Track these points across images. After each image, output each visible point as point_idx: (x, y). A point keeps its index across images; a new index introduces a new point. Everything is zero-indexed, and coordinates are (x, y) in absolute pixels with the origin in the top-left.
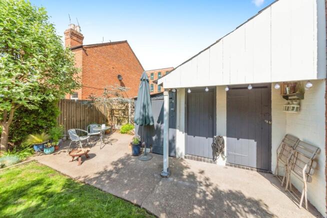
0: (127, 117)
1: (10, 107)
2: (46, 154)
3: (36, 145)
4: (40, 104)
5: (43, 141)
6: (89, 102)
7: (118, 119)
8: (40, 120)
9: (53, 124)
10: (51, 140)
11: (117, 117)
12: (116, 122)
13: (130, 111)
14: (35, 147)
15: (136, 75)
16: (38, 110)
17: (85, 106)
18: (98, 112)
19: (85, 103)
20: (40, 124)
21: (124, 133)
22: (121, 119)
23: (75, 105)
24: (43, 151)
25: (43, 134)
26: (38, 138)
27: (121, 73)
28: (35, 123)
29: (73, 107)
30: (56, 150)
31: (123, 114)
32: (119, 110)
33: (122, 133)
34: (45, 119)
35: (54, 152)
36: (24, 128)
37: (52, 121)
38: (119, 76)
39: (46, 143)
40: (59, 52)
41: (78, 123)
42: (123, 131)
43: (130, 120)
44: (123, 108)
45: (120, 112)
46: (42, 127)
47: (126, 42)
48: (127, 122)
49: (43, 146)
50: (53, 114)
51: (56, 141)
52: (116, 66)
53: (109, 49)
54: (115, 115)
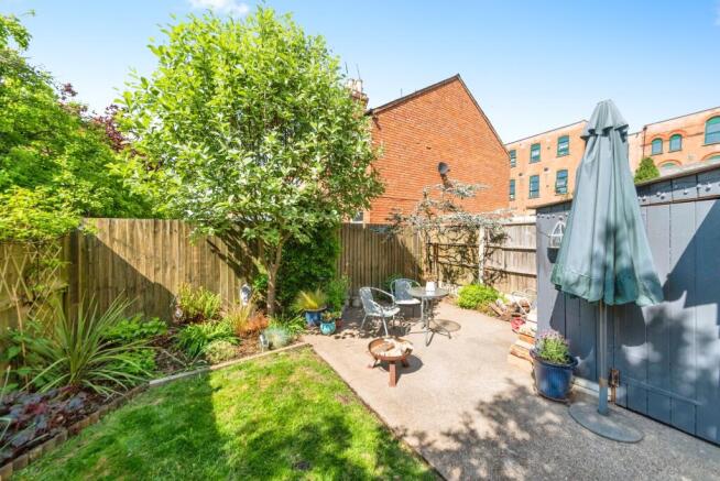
0: (472, 264)
1: (277, 238)
2: (322, 334)
3: (309, 312)
4: (314, 233)
5: (320, 306)
6: (389, 228)
7: (445, 269)
8: (314, 264)
9: (331, 273)
10: (330, 306)
11: (443, 264)
12: (441, 277)
13: (481, 250)
14: (308, 316)
15: (479, 157)
16: (309, 245)
17: (381, 237)
18: (404, 250)
19: (382, 231)
20: (314, 272)
21: (469, 307)
22: (455, 268)
23: (363, 235)
24: (318, 325)
25: (318, 292)
26: (311, 298)
27: (446, 157)
28: (306, 269)
29: (360, 239)
30: (338, 329)
31: (459, 258)
32: (450, 246)
33: (463, 306)
34: (320, 261)
35: (335, 333)
36: (292, 278)
37: (329, 266)
38: (441, 166)
39: (323, 311)
40: (348, 112)
41: (368, 274)
42: (467, 303)
43: (481, 273)
44: (462, 242)
45: (452, 251)
46: (315, 278)
47: (457, 78)
48: (471, 277)
49: (319, 317)
50: (331, 254)
51: (337, 309)
52: (435, 143)
53: (421, 105)
54: (440, 259)
